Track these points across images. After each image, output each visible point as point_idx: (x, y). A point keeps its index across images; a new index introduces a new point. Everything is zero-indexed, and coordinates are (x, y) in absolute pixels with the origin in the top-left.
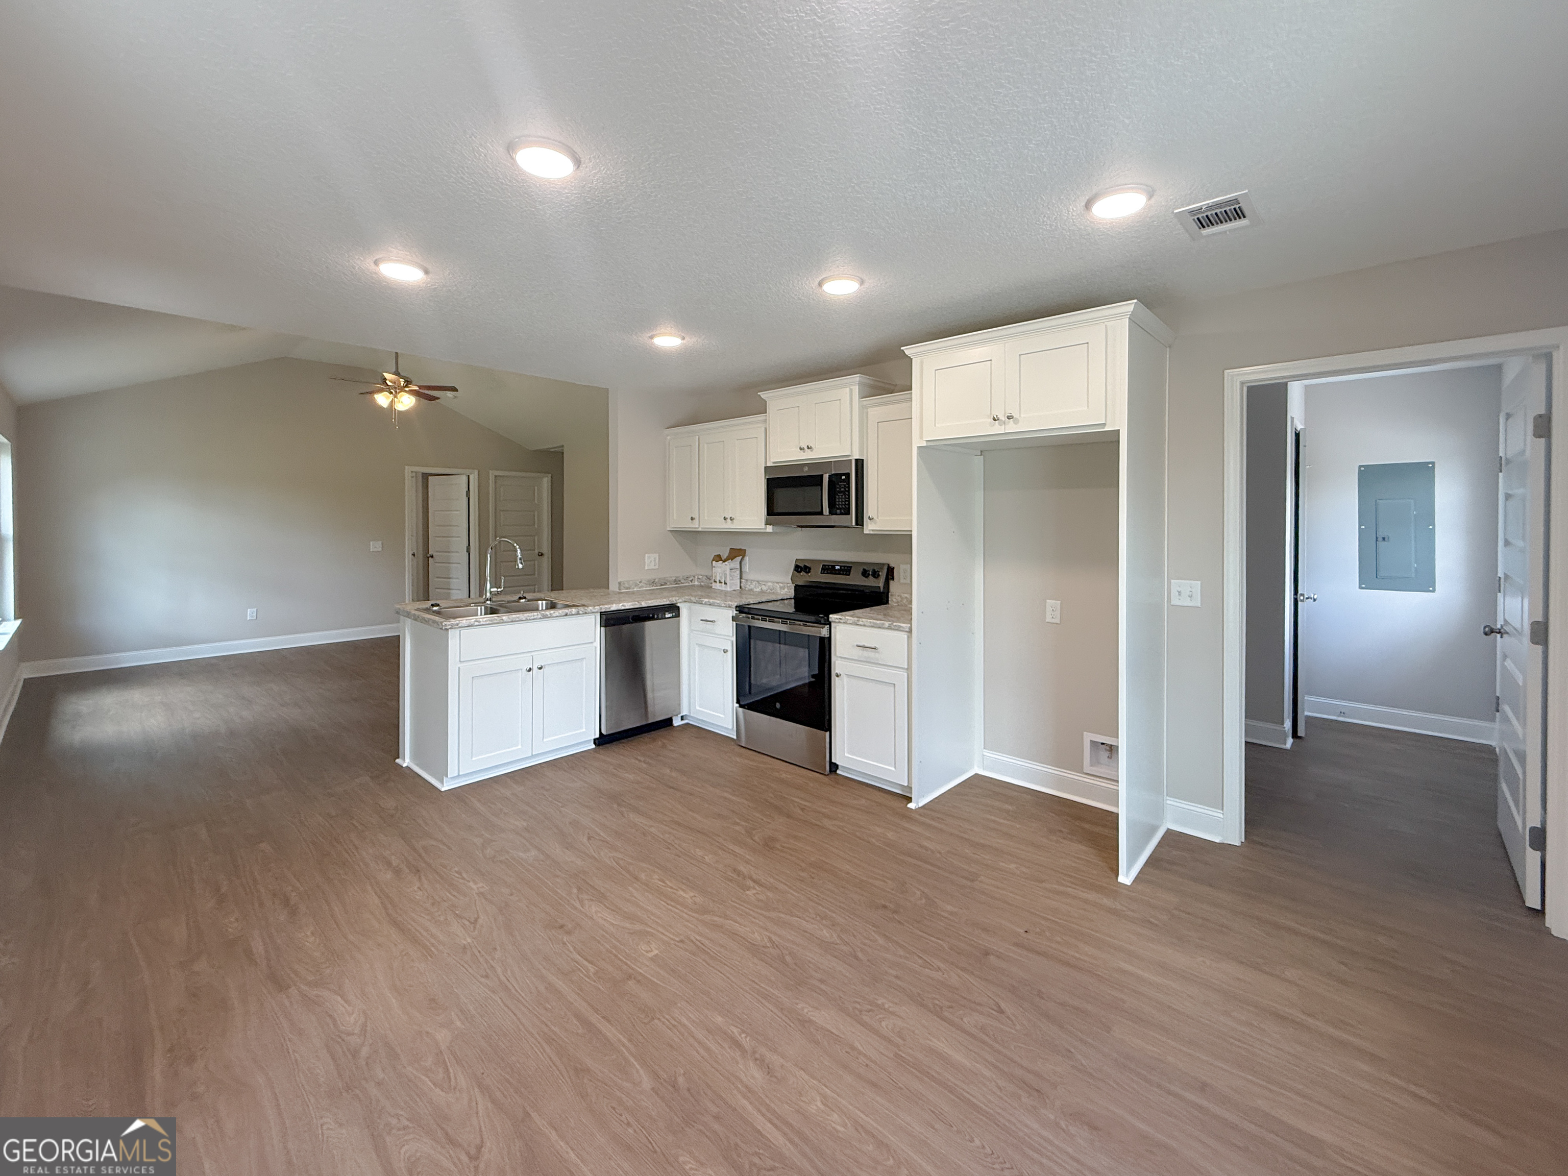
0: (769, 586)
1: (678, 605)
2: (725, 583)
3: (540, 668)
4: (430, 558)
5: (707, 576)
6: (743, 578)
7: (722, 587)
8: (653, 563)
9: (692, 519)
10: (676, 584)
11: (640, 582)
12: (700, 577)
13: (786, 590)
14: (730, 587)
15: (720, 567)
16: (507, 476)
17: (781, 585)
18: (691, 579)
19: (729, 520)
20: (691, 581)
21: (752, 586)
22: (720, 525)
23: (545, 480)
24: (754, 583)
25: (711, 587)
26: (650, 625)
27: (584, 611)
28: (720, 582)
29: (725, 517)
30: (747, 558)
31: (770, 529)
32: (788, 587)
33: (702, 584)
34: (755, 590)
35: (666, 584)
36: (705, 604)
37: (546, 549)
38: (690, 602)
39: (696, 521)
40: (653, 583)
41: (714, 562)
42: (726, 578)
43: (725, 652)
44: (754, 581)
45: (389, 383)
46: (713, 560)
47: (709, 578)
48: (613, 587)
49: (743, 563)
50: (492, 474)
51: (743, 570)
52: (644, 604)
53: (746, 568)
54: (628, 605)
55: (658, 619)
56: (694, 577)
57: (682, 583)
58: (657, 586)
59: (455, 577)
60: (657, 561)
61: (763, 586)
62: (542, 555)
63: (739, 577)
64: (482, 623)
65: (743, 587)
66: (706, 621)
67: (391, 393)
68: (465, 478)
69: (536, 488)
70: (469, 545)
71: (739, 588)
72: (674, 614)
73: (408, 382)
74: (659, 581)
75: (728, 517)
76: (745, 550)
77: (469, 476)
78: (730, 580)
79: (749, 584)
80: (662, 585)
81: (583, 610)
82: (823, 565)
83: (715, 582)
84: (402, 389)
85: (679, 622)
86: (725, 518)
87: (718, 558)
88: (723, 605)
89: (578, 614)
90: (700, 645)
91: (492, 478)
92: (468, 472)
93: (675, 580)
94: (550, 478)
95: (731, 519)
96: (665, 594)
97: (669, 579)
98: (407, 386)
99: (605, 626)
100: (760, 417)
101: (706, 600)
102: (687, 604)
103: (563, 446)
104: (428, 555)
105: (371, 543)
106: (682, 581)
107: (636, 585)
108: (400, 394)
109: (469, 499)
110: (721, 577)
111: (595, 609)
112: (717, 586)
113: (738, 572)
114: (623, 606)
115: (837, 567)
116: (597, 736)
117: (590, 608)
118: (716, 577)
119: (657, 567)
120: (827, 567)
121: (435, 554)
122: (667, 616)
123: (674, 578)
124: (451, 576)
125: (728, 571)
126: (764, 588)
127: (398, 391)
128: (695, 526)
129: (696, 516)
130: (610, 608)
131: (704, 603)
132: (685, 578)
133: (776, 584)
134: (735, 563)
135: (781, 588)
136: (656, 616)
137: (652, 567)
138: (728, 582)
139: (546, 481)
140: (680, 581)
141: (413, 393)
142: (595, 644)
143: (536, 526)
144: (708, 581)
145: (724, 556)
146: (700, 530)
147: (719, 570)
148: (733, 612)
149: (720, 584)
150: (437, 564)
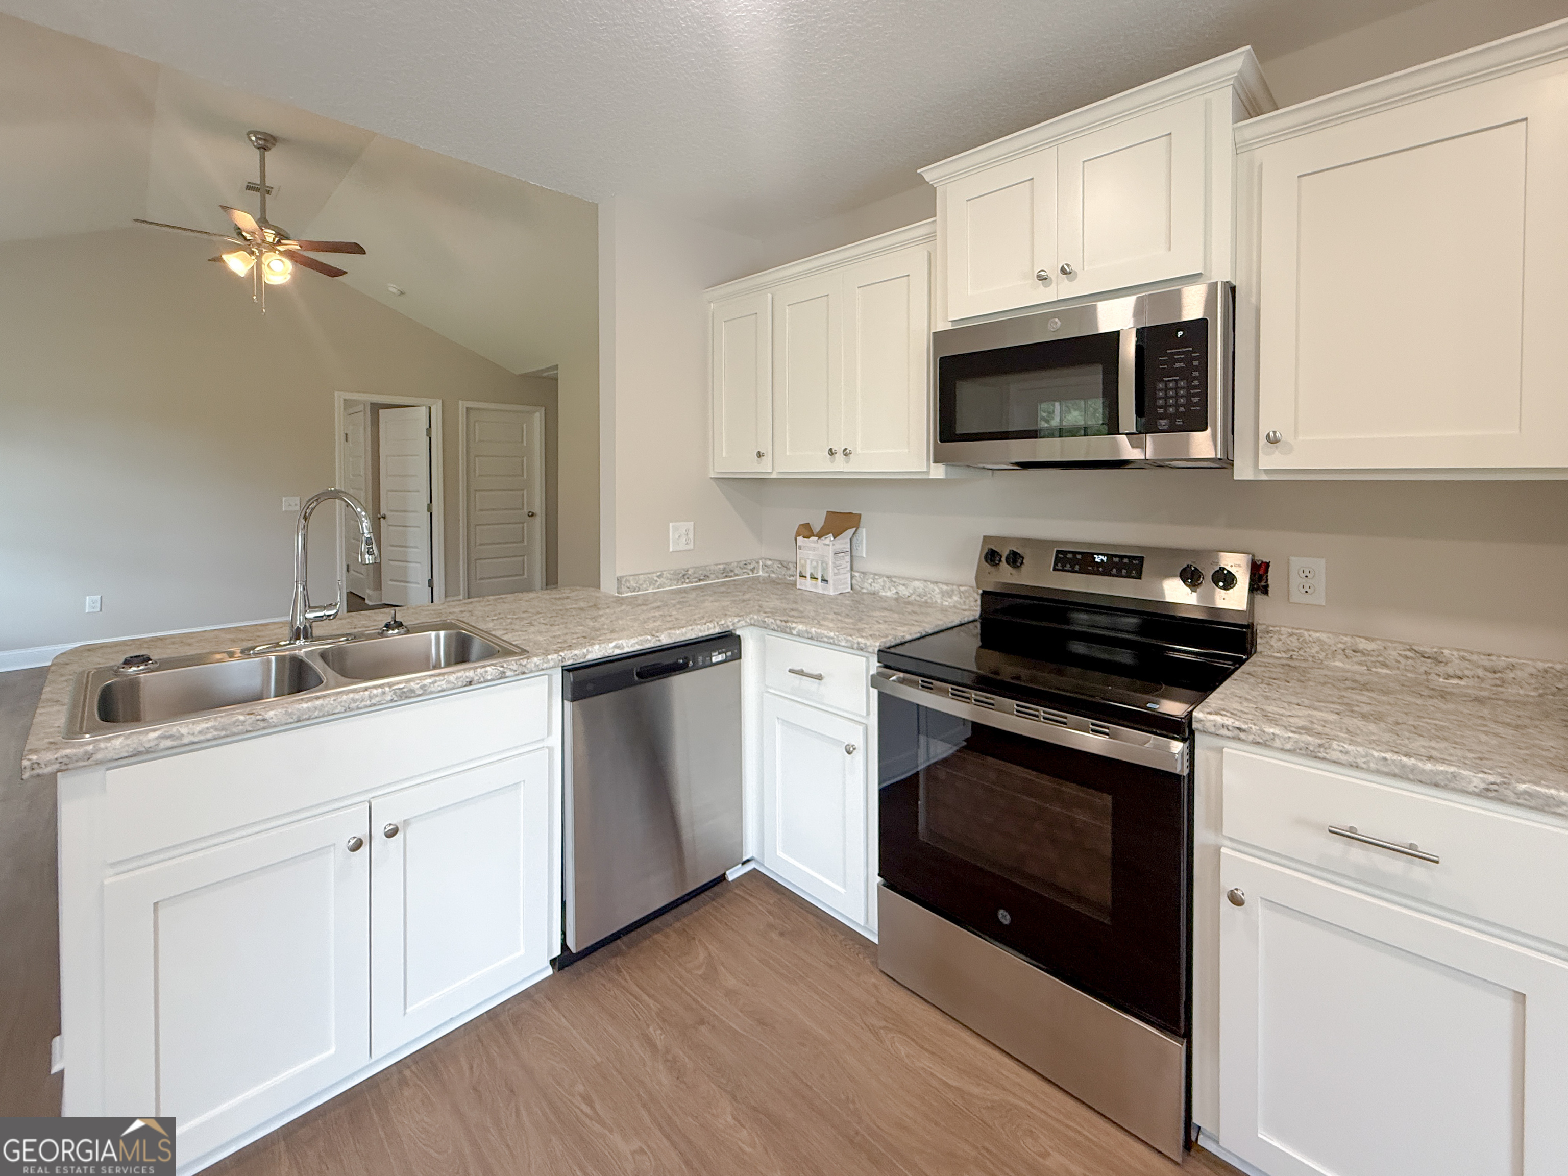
0: (915, 589)
1: (738, 633)
2: (824, 580)
3: (392, 833)
4: (382, 519)
5: (781, 562)
6: (855, 569)
7: (820, 588)
8: (684, 540)
9: (760, 455)
10: (726, 576)
11: (659, 577)
12: (769, 563)
13: (956, 598)
14: (835, 589)
15: (814, 549)
16: (484, 409)
17: (945, 587)
18: (751, 566)
19: (839, 456)
20: (752, 570)
21: (877, 587)
22: (820, 466)
23: (537, 415)
24: (880, 581)
25: (794, 584)
26: (680, 683)
27: (521, 669)
28: (813, 578)
29: (831, 450)
30: (863, 531)
31: (938, 472)
32: (960, 592)
33: (773, 575)
34: (883, 594)
35: (707, 577)
36: (798, 635)
37: (538, 506)
38: (764, 626)
39: (767, 460)
40: (684, 576)
41: (800, 539)
42: (825, 569)
43: (849, 753)
44: (881, 576)
45: (248, 237)
46: (798, 534)
47: (784, 565)
48: (608, 585)
49: (854, 540)
50: (462, 405)
51: (854, 554)
52: (665, 639)
53: (862, 550)
54: (629, 645)
55: (696, 668)
56: (758, 563)
57: (736, 575)
58: (690, 582)
59: (411, 545)
60: (691, 536)
61: (901, 588)
62: (532, 515)
63: (849, 568)
64: (186, 740)
65: (857, 587)
66: (801, 673)
67: (252, 253)
68: (423, 411)
69: (525, 426)
70: (431, 502)
71: (849, 590)
72: (729, 654)
73: (282, 236)
74: (694, 573)
75: (838, 448)
76: (860, 515)
77: (430, 408)
78: (835, 574)
79: (870, 581)
80: (700, 580)
81: (515, 667)
82: (1058, 552)
83: (802, 576)
84: (272, 247)
85: (738, 672)
86: (831, 452)
87: (806, 531)
88: (843, 643)
89: (502, 676)
90: (785, 722)
91: (462, 412)
92: (428, 401)
93: (724, 569)
94: (543, 412)
95: (846, 453)
96: (710, 604)
97: (712, 567)
98: (279, 243)
99: (573, 700)
100: (919, 229)
101: (801, 627)
102: (756, 631)
103: (556, 367)
104: (379, 516)
105: (284, 499)
106: (736, 572)
107: (652, 582)
108: (267, 254)
109: (430, 438)
110: (815, 568)
111: (548, 661)
112: (806, 585)
113: (848, 558)
114: (616, 647)
115: (1098, 559)
116: (557, 952)
117: (535, 659)
118: (804, 566)
119: (691, 546)
120: (1069, 556)
121: (388, 514)
122: (714, 660)
123: (722, 567)
124: (407, 545)
125: (831, 555)
126: (904, 591)
127: (264, 250)
128: (765, 468)
129: (766, 449)
130: (585, 656)
131: (794, 632)
132: (741, 564)
133: (931, 586)
134: (842, 543)
135: (943, 594)
136: (691, 663)
137: (682, 546)
138: (830, 577)
139: (538, 418)
140: (732, 571)
141: (290, 255)
142: (548, 743)
143: (525, 477)
144: (784, 571)
145: (817, 527)
146: (774, 476)
147: (811, 555)
148: (874, 666)
149: (814, 581)
150: (391, 528)
